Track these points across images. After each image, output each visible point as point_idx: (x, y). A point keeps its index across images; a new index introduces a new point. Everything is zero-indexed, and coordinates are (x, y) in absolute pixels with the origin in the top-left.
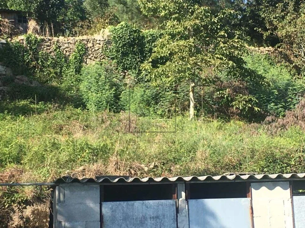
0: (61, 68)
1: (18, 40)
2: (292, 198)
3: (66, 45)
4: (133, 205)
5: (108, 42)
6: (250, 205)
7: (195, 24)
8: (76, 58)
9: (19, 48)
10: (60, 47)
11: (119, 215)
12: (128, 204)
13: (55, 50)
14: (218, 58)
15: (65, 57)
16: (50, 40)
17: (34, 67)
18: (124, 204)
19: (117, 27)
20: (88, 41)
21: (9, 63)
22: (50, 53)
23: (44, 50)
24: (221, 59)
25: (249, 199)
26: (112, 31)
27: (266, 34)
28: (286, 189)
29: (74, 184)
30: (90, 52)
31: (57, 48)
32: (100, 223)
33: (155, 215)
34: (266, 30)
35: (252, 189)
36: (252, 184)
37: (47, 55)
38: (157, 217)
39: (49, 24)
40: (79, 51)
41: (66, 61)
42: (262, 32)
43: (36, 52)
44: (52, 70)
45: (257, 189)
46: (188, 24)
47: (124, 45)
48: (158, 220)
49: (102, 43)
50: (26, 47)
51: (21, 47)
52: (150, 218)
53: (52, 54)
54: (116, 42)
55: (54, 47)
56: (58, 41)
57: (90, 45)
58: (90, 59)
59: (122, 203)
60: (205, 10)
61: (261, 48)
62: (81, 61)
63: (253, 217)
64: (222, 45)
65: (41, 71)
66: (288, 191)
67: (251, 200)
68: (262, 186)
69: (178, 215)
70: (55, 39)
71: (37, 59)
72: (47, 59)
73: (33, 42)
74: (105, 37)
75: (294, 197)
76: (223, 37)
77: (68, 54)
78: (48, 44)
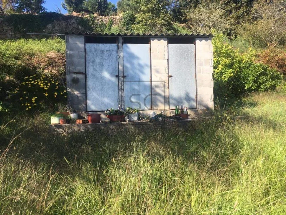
0: (103, 28)
1: (86, 17)
2: (168, 44)
3: (105, 19)
4: (99, 45)
5: (121, 19)
6: (149, 47)
7: (152, 6)
8: (109, 25)
9: (87, 19)
10: (103, 20)
11: (93, 50)
12: (97, 45)
13: (101, 21)
14: (160, 21)
15: (105, 24)
16: (99, 17)
17: (93, 27)
18: (95, 44)
19: (125, 13)
20: (114, 18)
21: (83, 25)
22: (99, 22)
23: (96, 21)
24: (161, 21)
25: (149, 45)
26: (123, 15)
27: (183, 18)
28: (166, 41)
29: (73, 35)
30: (114, 23)
31: (101, 20)
32: (84, 52)
33: (108, 50)
34: (183, 17)
35: (151, 40)
36: (151, 38)
37: (98, 23)
38: (109, 51)
39: (99, 11)
40: (110, 22)
41: (105, 26)
42: (182, 18)
43: (93, 22)
44: (99, 29)
45: (153, 40)
46: (149, 6)
47: (128, 20)
48: (110, 52)
49: (119, 19)
50: (89, 19)
51: (88, 19)
52: (106, 51)
53: (100, 23)
54: (125, 19)
55: (100, 20)
56: (102, 18)
57: (114, 20)
58: (115, 25)
59: (94, 44)
60: (156, 2)
61: (181, 24)
62: (111, 26)
63: (151, 52)
64: (162, 15)
65: (96, 29)
66: (166, 42)
67: (150, 45)
68: (155, 39)
69: (119, 50)
70: (101, 17)
71: (94, 24)
72: (98, 25)
73: (92, 18)
74: (120, 17)
75: (169, 45)
76: (163, 13)
77: (106, 23)
78: (98, 18)
